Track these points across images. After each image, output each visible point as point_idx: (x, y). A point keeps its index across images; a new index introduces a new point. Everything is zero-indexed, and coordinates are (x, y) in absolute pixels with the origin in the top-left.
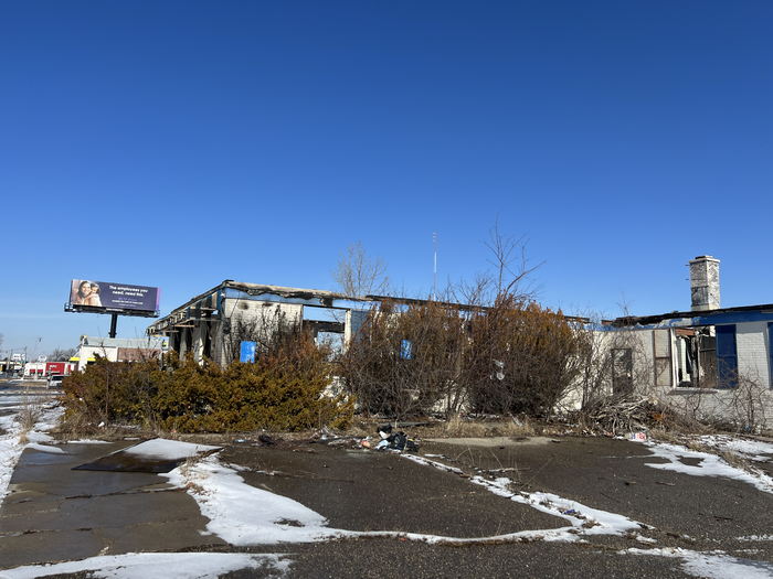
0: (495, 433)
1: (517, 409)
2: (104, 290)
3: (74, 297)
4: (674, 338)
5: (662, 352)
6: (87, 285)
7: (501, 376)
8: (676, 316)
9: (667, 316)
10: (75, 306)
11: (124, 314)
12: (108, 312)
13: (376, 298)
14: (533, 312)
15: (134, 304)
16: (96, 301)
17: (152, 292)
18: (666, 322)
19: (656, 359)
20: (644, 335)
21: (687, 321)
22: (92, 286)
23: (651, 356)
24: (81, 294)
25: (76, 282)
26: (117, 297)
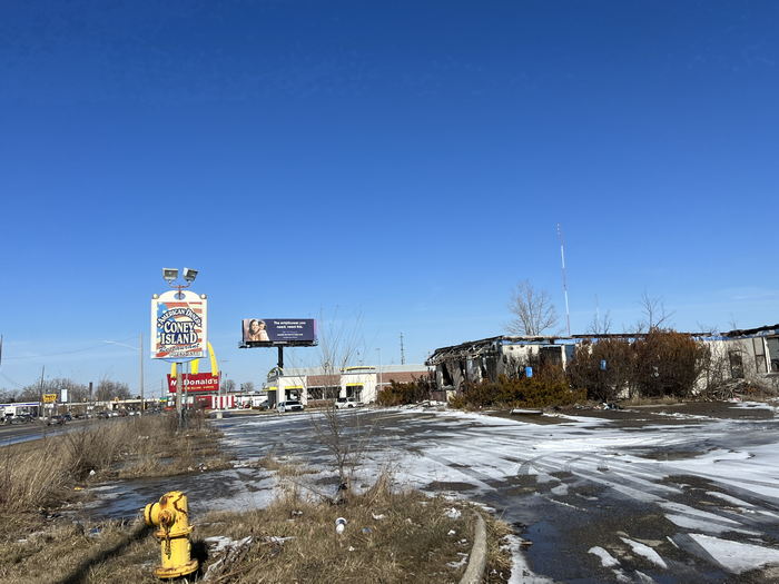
0: (657, 403)
1: (668, 392)
2: (270, 326)
3: (246, 336)
4: (766, 343)
5: (760, 352)
6: (256, 323)
7: (657, 375)
8: (765, 329)
9: (760, 329)
10: (248, 343)
11: (287, 345)
12: (276, 345)
13: (577, 337)
14: (672, 335)
15: (296, 335)
16: (265, 337)
17: (310, 324)
18: (760, 333)
19: (756, 356)
20: (747, 342)
21: (772, 332)
22: (260, 323)
23: (752, 355)
24: (252, 332)
25: (246, 323)
26: (281, 331)
